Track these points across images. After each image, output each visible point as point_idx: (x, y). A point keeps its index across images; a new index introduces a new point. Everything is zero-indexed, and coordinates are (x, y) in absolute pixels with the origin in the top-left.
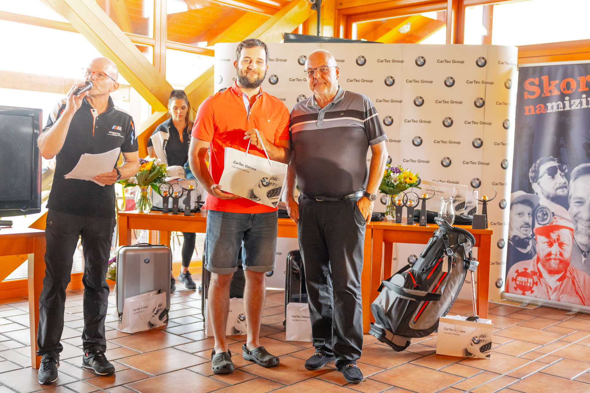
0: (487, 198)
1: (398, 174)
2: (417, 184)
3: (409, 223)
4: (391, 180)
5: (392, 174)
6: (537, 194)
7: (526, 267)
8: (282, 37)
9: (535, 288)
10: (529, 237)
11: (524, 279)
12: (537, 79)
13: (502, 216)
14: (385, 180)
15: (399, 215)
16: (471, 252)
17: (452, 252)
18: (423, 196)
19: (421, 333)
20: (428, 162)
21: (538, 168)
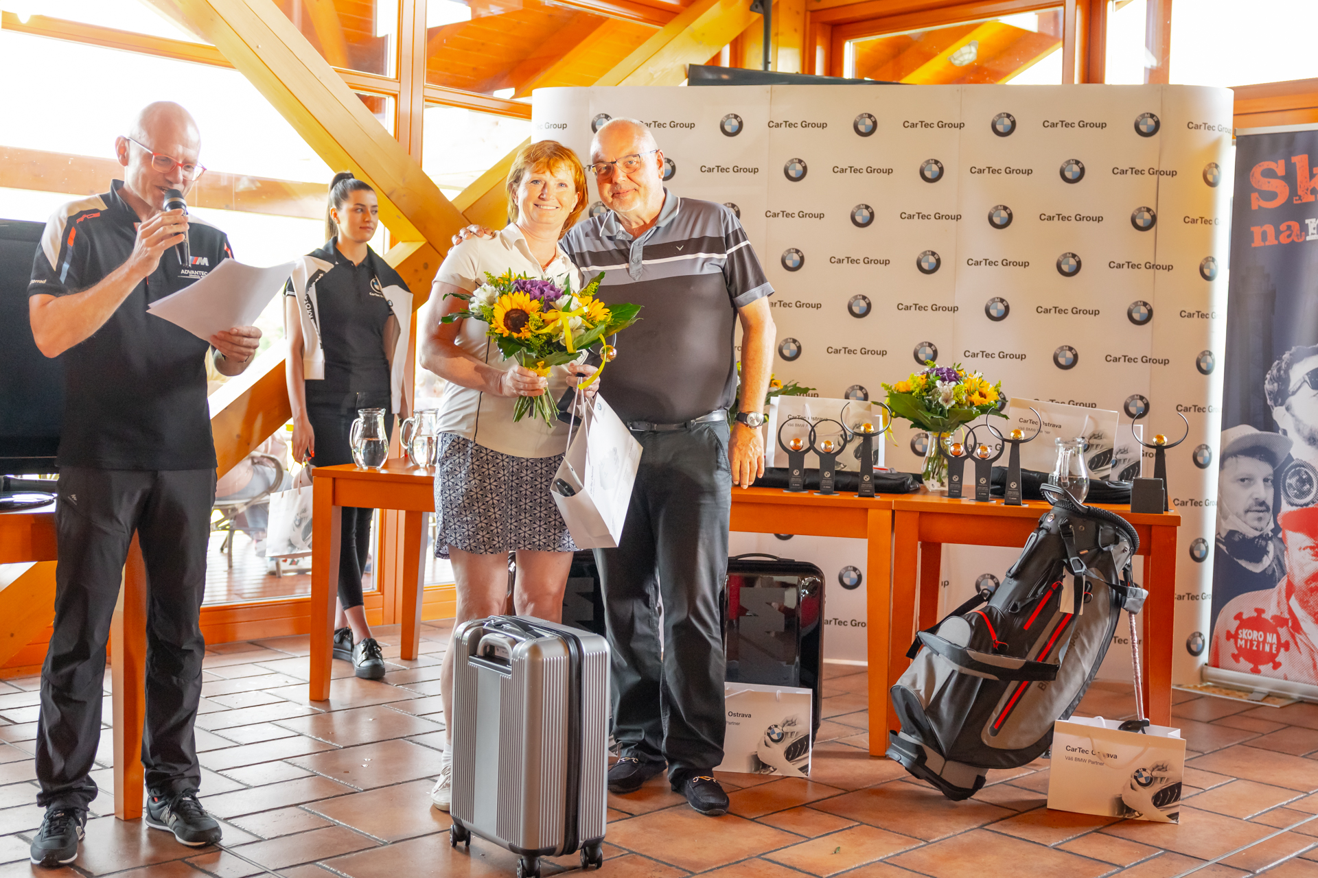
0: (1166, 439)
1: (953, 383)
2: (998, 406)
3: (978, 498)
4: (936, 396)
5: (938, 383)
6: (1285, 432)
7: (1260, 606)
8: (683, 75)
9: (1282, 657)
10: (1268, 534)
11: (1255, 635)
12: (1282, 163)
13: (1200, 485)
14: (923, 397)
15: (957, 480)
16: (1129, 566)
17: (1085, 567)
18: (1012, 434)
19: (1012, 756)
20: (1022, 357)
21: (1287, 371)
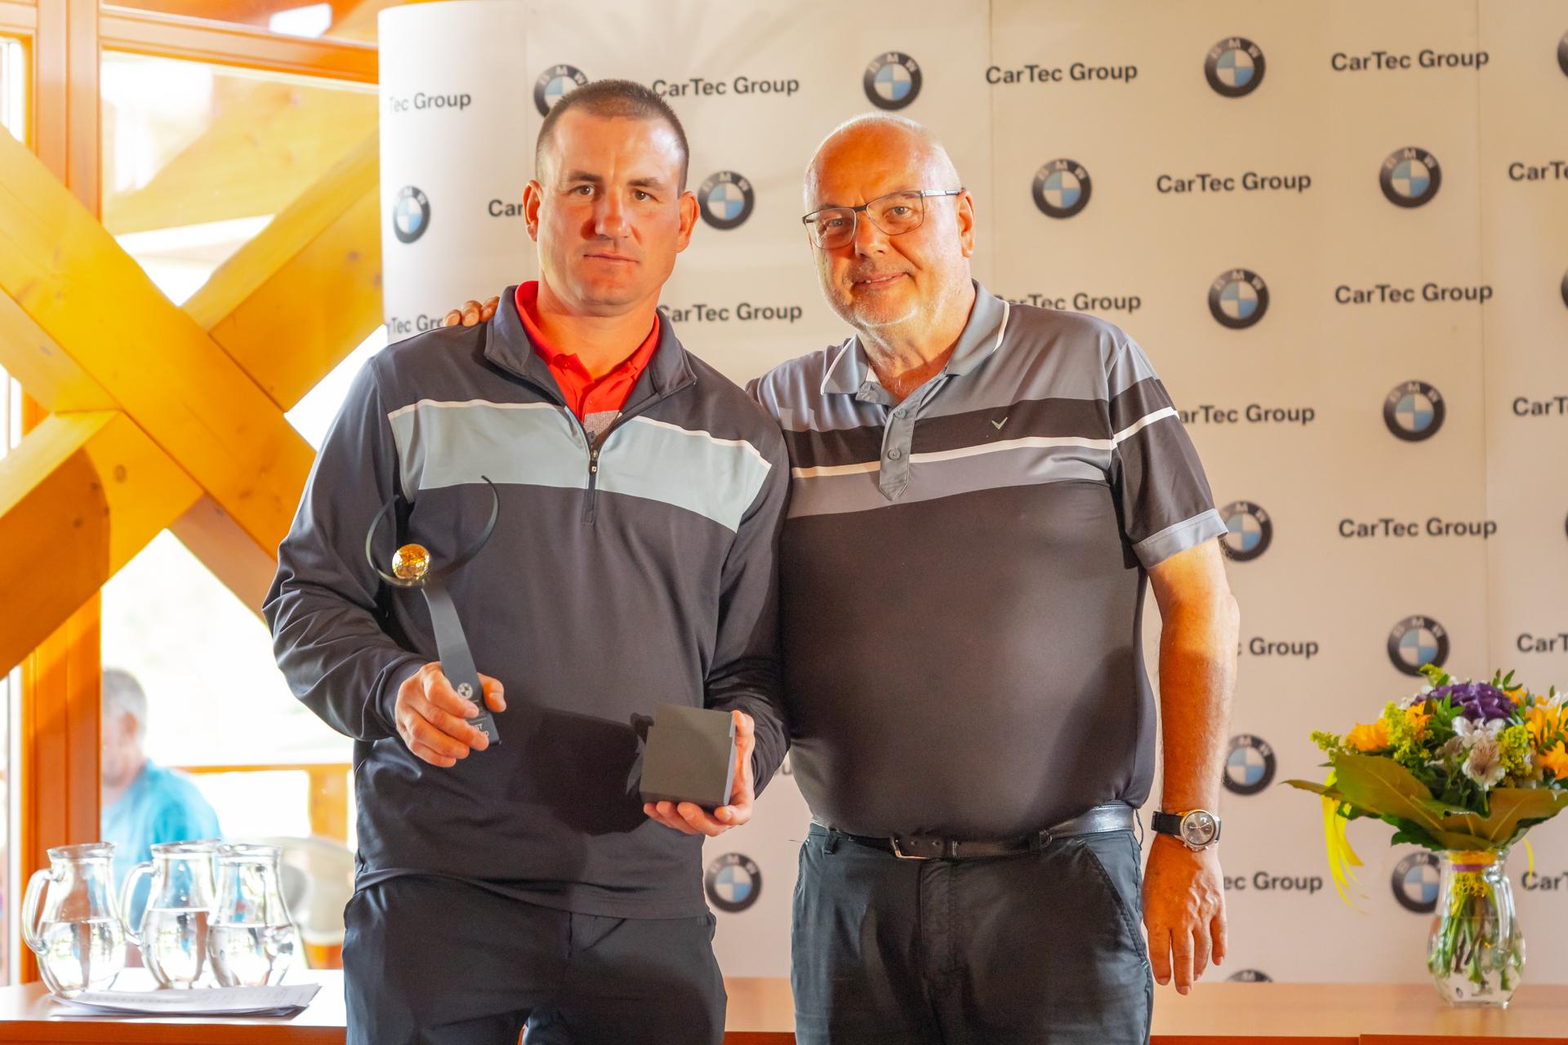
1: (1498, 724)
4: (1455, 759)
5: (1459, 724)
14: (1421, 761)
